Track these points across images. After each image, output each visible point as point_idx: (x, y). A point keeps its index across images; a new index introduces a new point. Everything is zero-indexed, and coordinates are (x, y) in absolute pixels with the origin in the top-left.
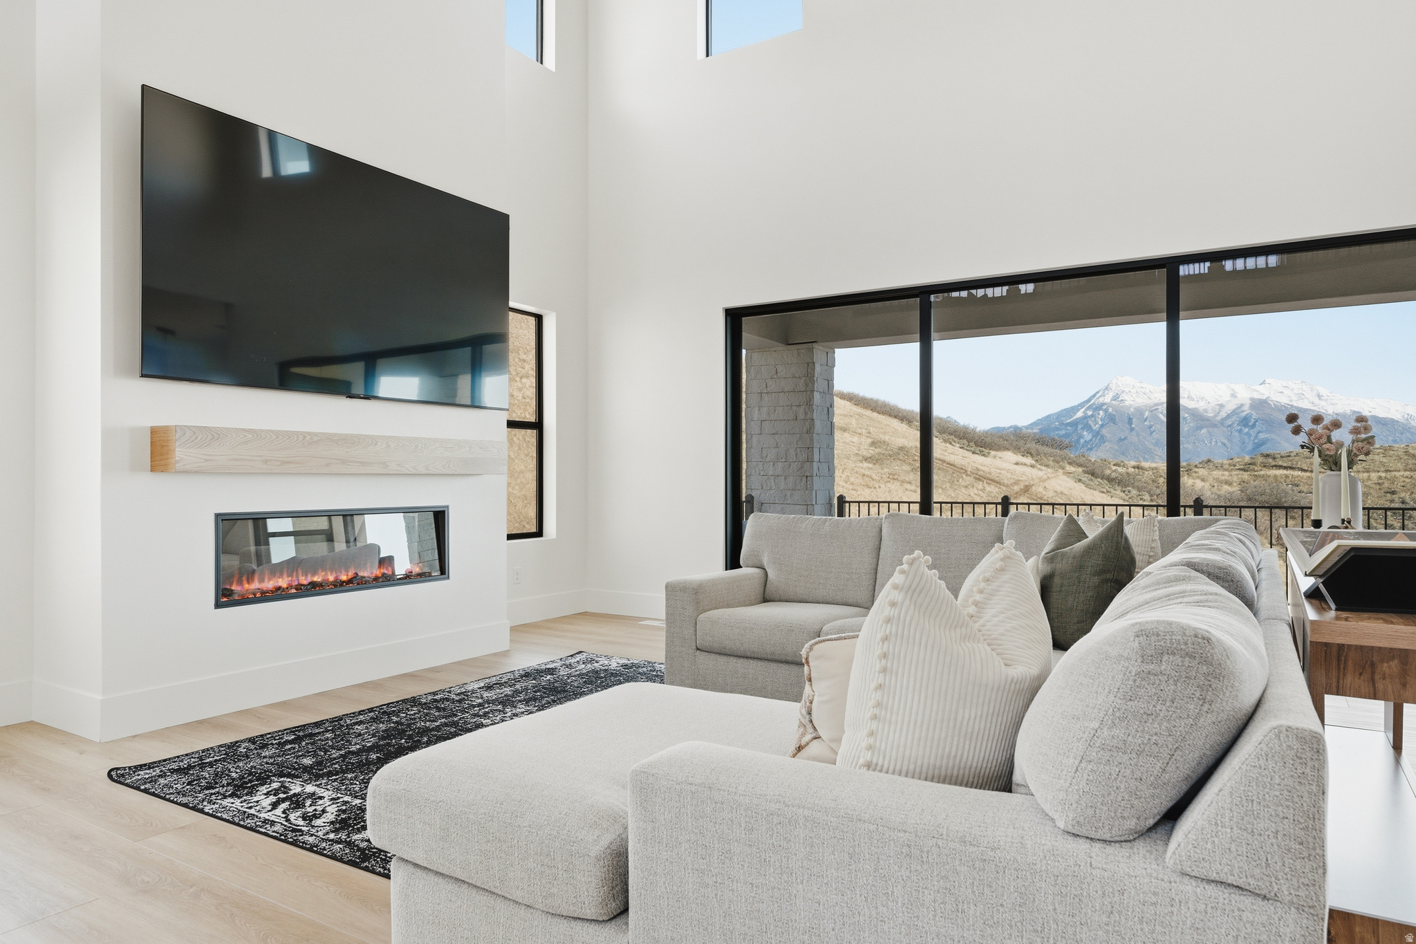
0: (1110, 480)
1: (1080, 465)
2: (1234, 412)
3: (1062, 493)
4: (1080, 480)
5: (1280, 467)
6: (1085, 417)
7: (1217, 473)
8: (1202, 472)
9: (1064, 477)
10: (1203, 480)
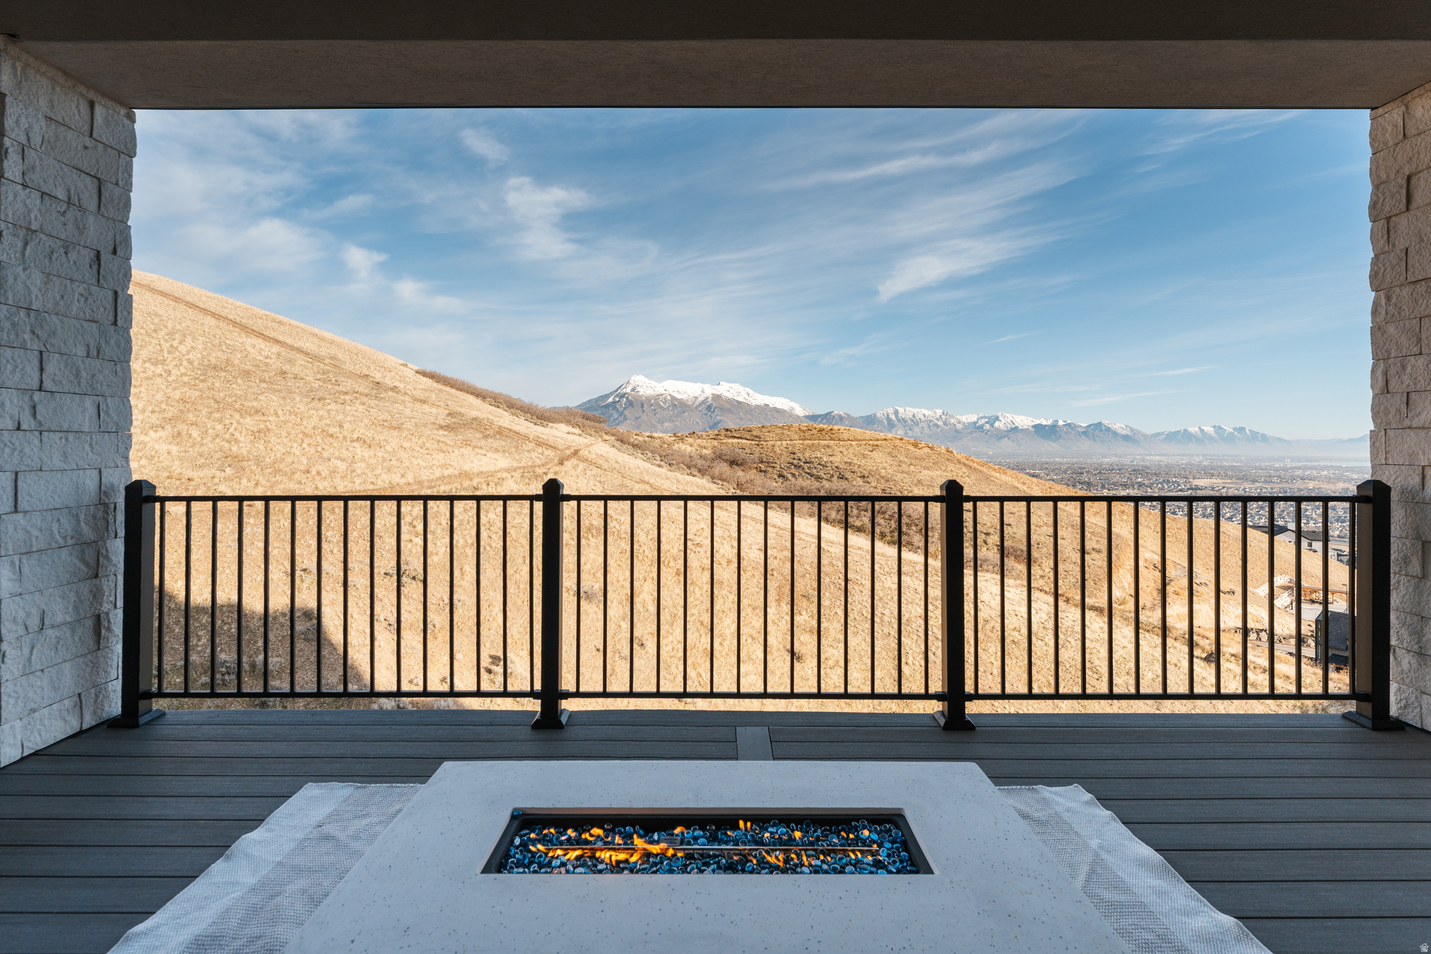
0: (634, 446)
1: (613, 435)
2: (703, 402)
3: (602, 455)
4: (614, 446)
5: (735, 437)
6: (614, 402)
7: (699, 441)
8: (690, 440)
9: (603, 444)
10: (691, 446)
